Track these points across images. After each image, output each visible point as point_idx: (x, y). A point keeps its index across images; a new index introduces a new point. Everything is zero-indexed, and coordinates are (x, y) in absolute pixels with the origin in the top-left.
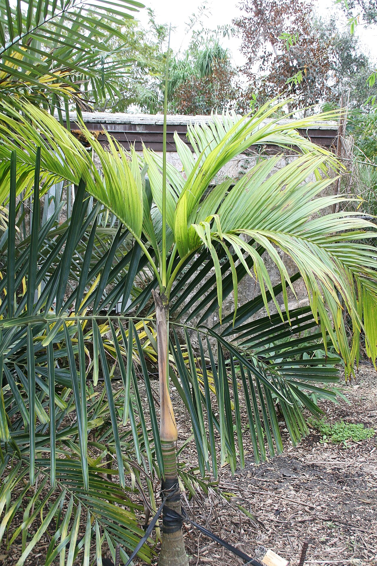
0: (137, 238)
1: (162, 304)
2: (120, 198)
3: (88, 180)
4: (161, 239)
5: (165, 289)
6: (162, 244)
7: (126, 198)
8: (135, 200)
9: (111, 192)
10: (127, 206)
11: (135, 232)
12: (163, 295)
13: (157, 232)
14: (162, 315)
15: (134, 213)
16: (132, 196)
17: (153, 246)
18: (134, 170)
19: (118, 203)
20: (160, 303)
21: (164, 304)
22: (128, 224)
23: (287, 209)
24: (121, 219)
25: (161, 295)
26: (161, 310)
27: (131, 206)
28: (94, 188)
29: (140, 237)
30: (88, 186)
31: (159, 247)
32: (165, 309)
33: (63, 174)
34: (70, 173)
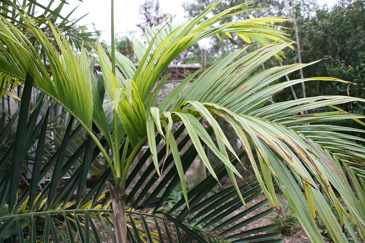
0: (88, 129)
1: (118, 196)
2: (68, 90)
3: (35, 75)
4: (114, 130)
5: (120, 180)
6: (114, 134)
7: (74, 90)
8: (83, 90)
9: (59, 84)
10: (76, 98)
11: (85, 124)
12: (118, 186)
13: (109, 123)
14: (118, 207)
15: (83, 105)
16: (80, 87)
17: (105, 137)
18: (83, 65)
19: (66, 94)
20: (116, 195)
21: (120, 195)
22: (78, 117)
23: (245, 90)
24: (71, 112)
25: (116, 186)
26: (117, 202)
27: (79, 97)
28: (41, 81)
29: (91, 128)
30: (35, 81)
31: (112, 137)
32: (121, 201)
33: (10, 71)
34: (17, 69)
